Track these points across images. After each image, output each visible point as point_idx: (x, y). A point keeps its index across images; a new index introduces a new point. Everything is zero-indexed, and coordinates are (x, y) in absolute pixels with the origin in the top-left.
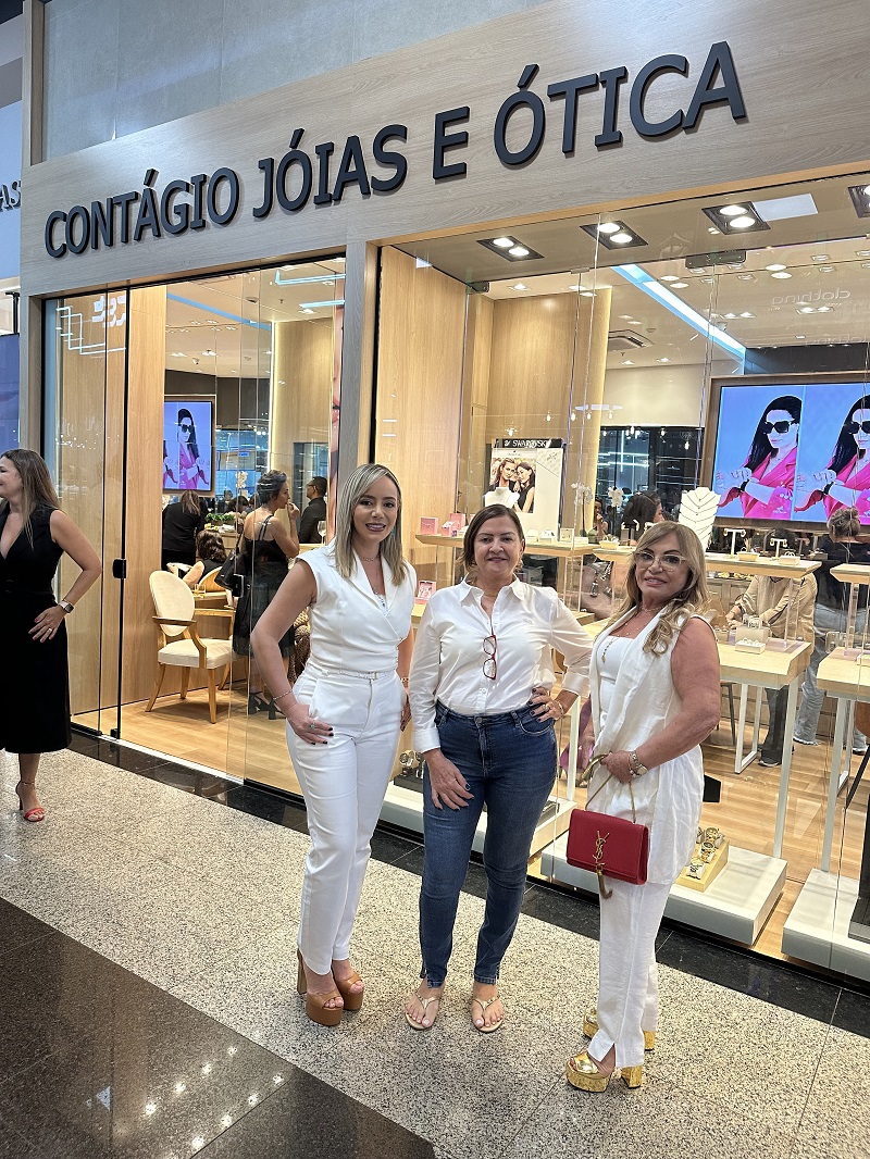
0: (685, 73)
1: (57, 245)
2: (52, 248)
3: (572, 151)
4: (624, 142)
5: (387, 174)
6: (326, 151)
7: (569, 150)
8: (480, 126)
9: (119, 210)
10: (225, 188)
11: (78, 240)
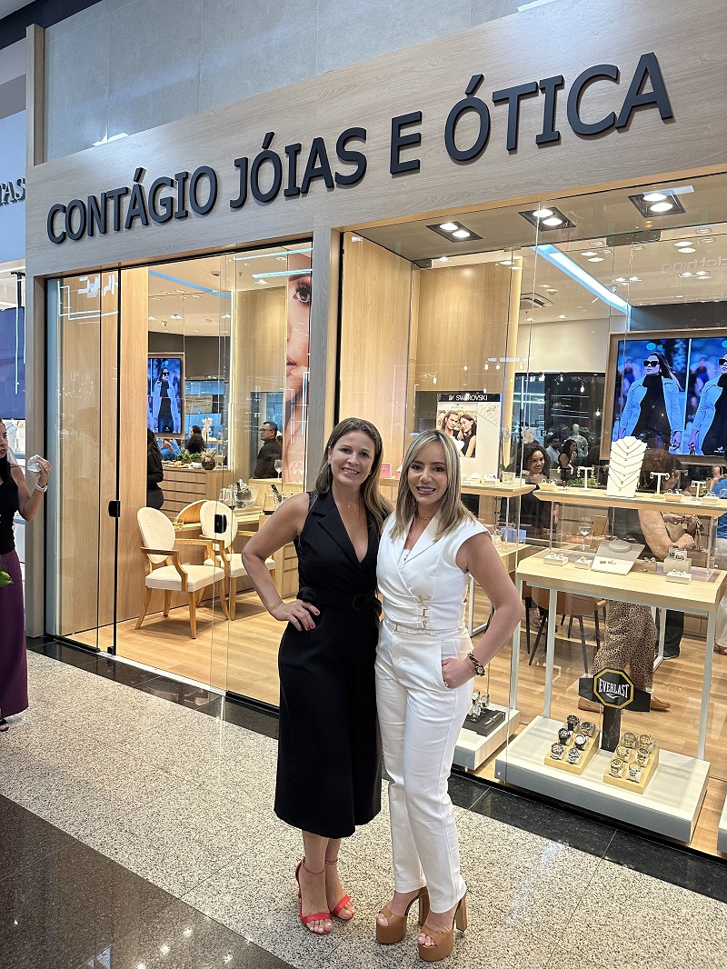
0: (616, 80)
1: (58, 233)
2: (54, 235)
3: (516, 148)
4: (562, 141)
5: (349, 170)
6: (294, 151)
7: (512, 148)
8: (432, 127)
9: (111, 203)
10: (205, 183)
11: (76, 229)
